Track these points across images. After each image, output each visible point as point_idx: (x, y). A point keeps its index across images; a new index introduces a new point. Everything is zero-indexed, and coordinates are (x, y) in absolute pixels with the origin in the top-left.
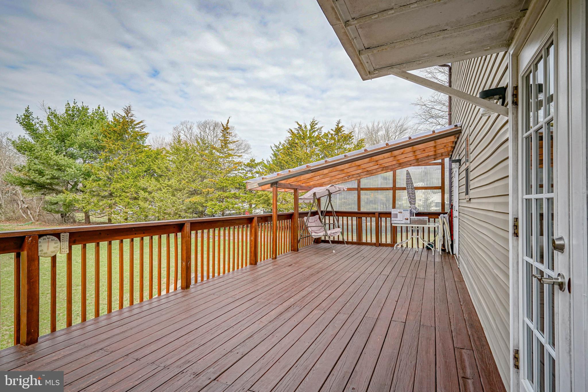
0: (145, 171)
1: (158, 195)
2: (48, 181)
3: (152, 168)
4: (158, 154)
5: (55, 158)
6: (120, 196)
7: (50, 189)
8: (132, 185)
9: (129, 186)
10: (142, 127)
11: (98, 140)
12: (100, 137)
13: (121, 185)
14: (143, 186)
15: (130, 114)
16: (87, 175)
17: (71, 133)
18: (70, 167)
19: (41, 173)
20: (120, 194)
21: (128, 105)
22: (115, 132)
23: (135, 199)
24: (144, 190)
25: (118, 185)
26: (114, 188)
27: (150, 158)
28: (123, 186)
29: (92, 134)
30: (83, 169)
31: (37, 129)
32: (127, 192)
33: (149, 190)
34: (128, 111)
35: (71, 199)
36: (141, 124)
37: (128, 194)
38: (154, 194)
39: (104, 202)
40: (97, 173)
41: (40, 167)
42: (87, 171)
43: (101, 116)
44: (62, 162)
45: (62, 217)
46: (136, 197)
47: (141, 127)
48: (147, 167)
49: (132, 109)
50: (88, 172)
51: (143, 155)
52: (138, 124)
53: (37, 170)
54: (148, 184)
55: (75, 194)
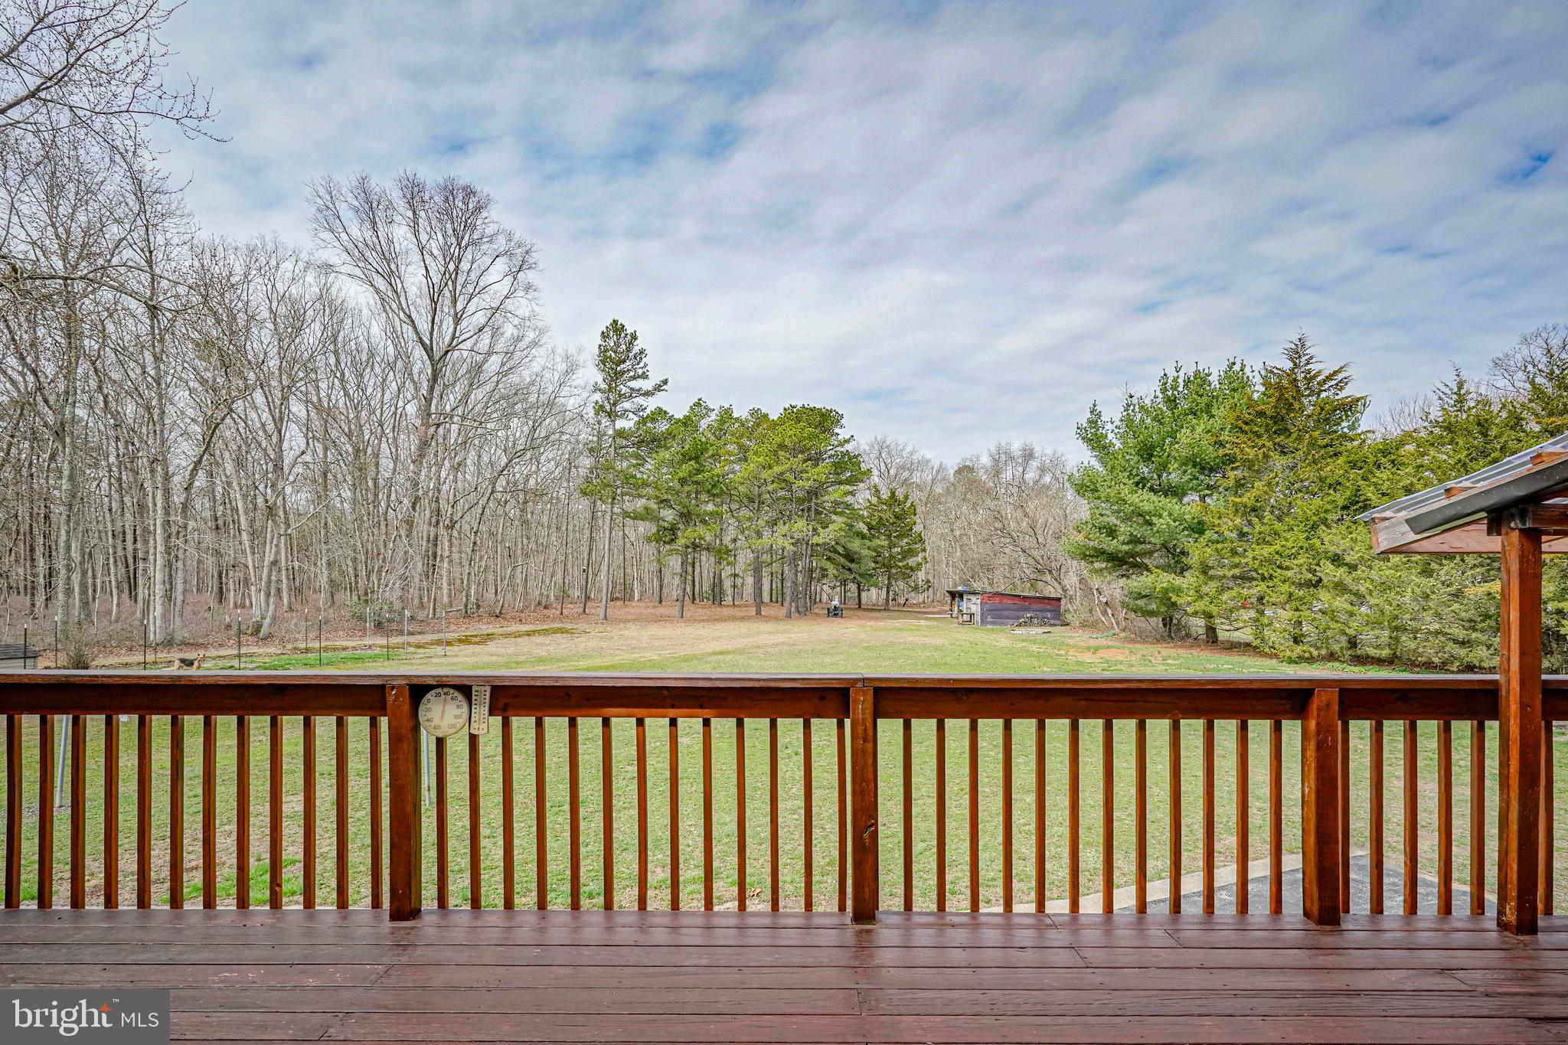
0: (1345, 508)
1: (1374, 574)
2: (1125, 548)
3: (1362, 498)
4: (1385, 453)
5: (1134, 498)
6: (1271, 577)
7: (1135, 565)
8: (1301, 548)
9: (1293, 551)
10: (1341, 385)
11: (1221, 444)
12: (1225, 436)
13: (1272, 549)
14: (1333, 549)
15: (1303, 359)
16: (1198, 528)
17: (1163, 440)
18: (1160, 516)
19: (1112, 532)
20: (1271, 572)
21: (1295, 338)
22: (1261, 414)
23: (1310, 584)
24: (1336, 560)
25: (1267, 551)
26: (1254, 558)
27: (1361, 468)
28: (1277, 553)
29: (1209, 431)
30: (1188, 517)
31: (1111, 444)
32: (1287, 568)
33: (1348, 559)
34: (1296, 353)
35: (1165, 585)
36: (1340, 376)
37: (1289, 573)
38: (1363, 571)
39: (1233, 593)
40: (1217, 522)
41: (1113, 520)
42: (1196, 521)
43: (1236, 380)
44: (1147, 507)
45: (1165, 625)
46: (1311, 581)
47: (1337, 384)
48: (1348, 493)
49: (1308, 344)
50: (1199, 523)
51: (1339, 462)
52: (1329, 378)
53: (1105, 528)
54: (1346, 543)
55: (1173, 575)
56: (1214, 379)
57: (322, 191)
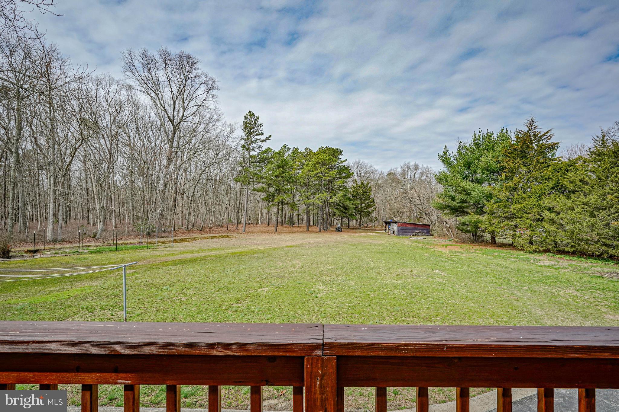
0: (552, 188)
1: (568, 216)
2: (459, 205)
3: (561, 184)
4: (570, 165)
5: (462, 184)
6: (521, 217)
7: (462, 212)
8: (535, 205)
9: (531, 206)
10: (549, 138)
11: (499, 162)
12: (501, 158)
13: (522, 205)
14: (548, 205)
15: (533, 127)
16: (489, 197)
17: (475, 160)
18: (474, 191)
19: (453, 198)
20: (522, 215)
21: (529, 119)
22: (516, 150)
23: (538, 220)
24: (551, 210)
25: (519, 206)
26: (514, 209)
27: (559, 172)
28: (524, 207)
29: (493, 157)
30: (485, 192)
31: (452, 162)
32: (529, 213)
33: (556, 209)
34: (530, 125)
35: (475, 220)
36: (548, 134)
37: (530, 215)
38: (563, 215)
39: (505, 223)
40: (498, 194)
41: (453, 193)
42: (489, 193)
43: (504, 136)
44: (468, 187)
45: (473, 236)
46: (539, 218)
47: (547, 137)
48: (554, 182)
49: (535, 121)
50: (490, 194)
51: (549, 169)
52: (544, 135)
53: (450, 196)
54: (555, 203)
55: (479, 216)
56: (495, 136)
57: (127, 55)
